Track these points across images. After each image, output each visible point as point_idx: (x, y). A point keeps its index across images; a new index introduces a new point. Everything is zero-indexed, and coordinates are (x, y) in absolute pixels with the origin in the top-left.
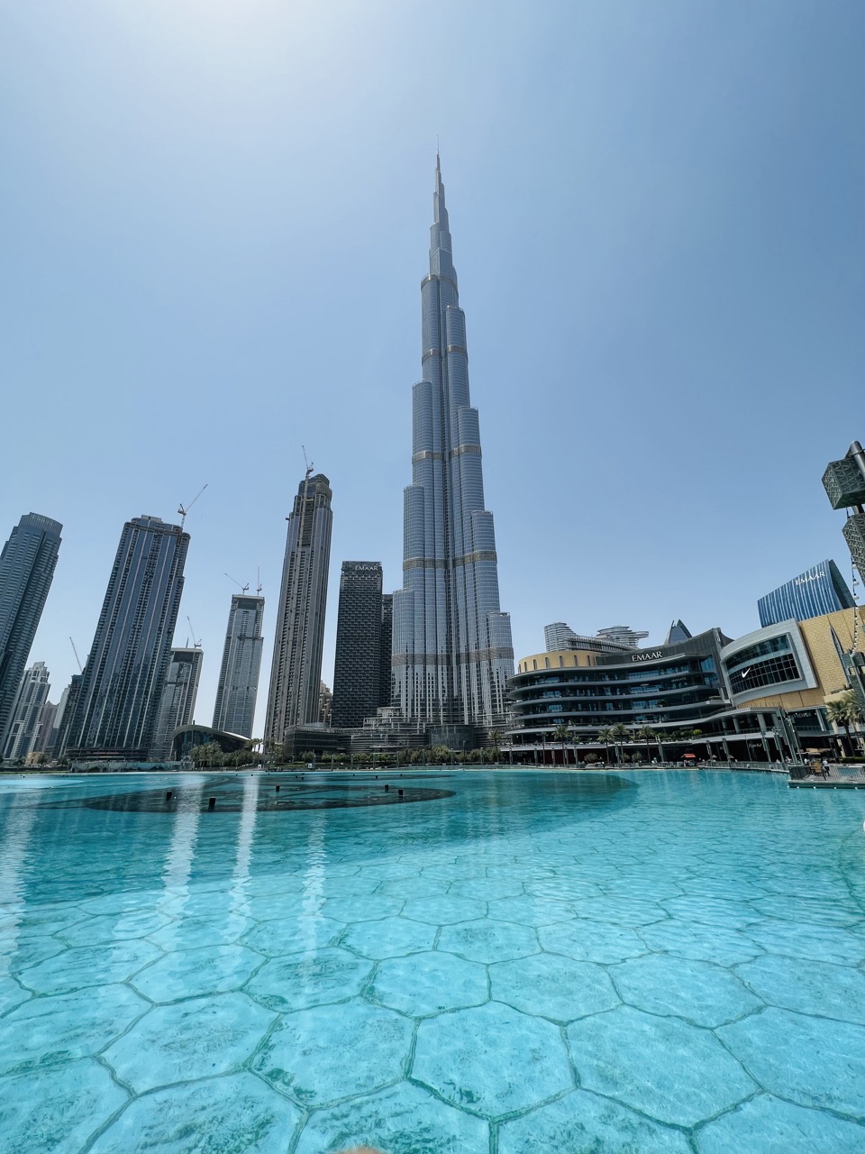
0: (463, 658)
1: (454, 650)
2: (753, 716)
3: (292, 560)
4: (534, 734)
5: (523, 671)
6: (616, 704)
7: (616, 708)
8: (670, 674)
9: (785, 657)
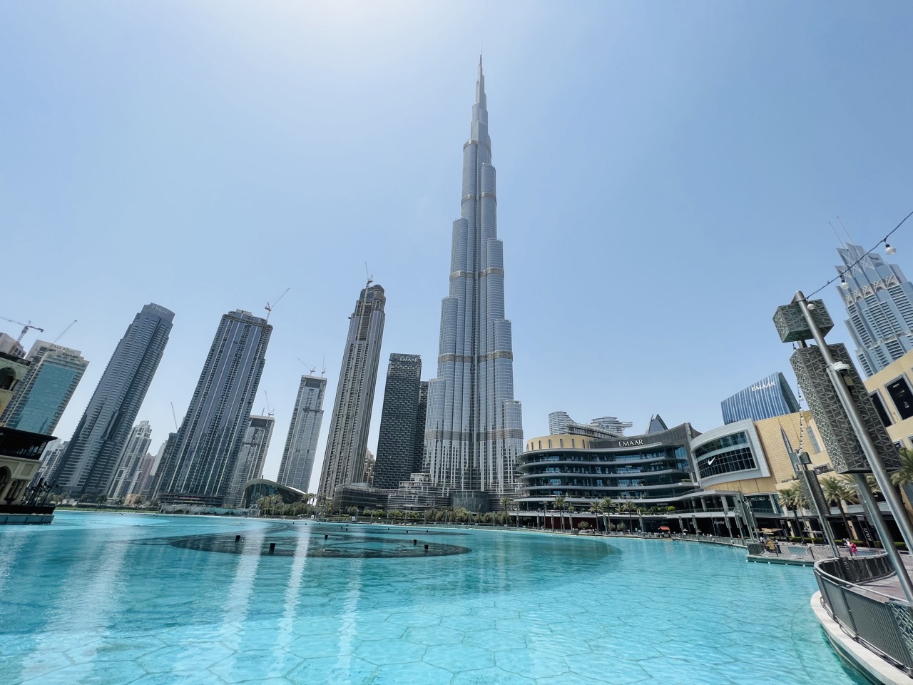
0: (482, 436)
1: (475, 429)
2: (718, 498)
3: (351, 350)
4: (537, 502)
5: (530, 449)
6: (605, 481)
7: (605, 484)
8: (650, 459)
9: (744, 450)
